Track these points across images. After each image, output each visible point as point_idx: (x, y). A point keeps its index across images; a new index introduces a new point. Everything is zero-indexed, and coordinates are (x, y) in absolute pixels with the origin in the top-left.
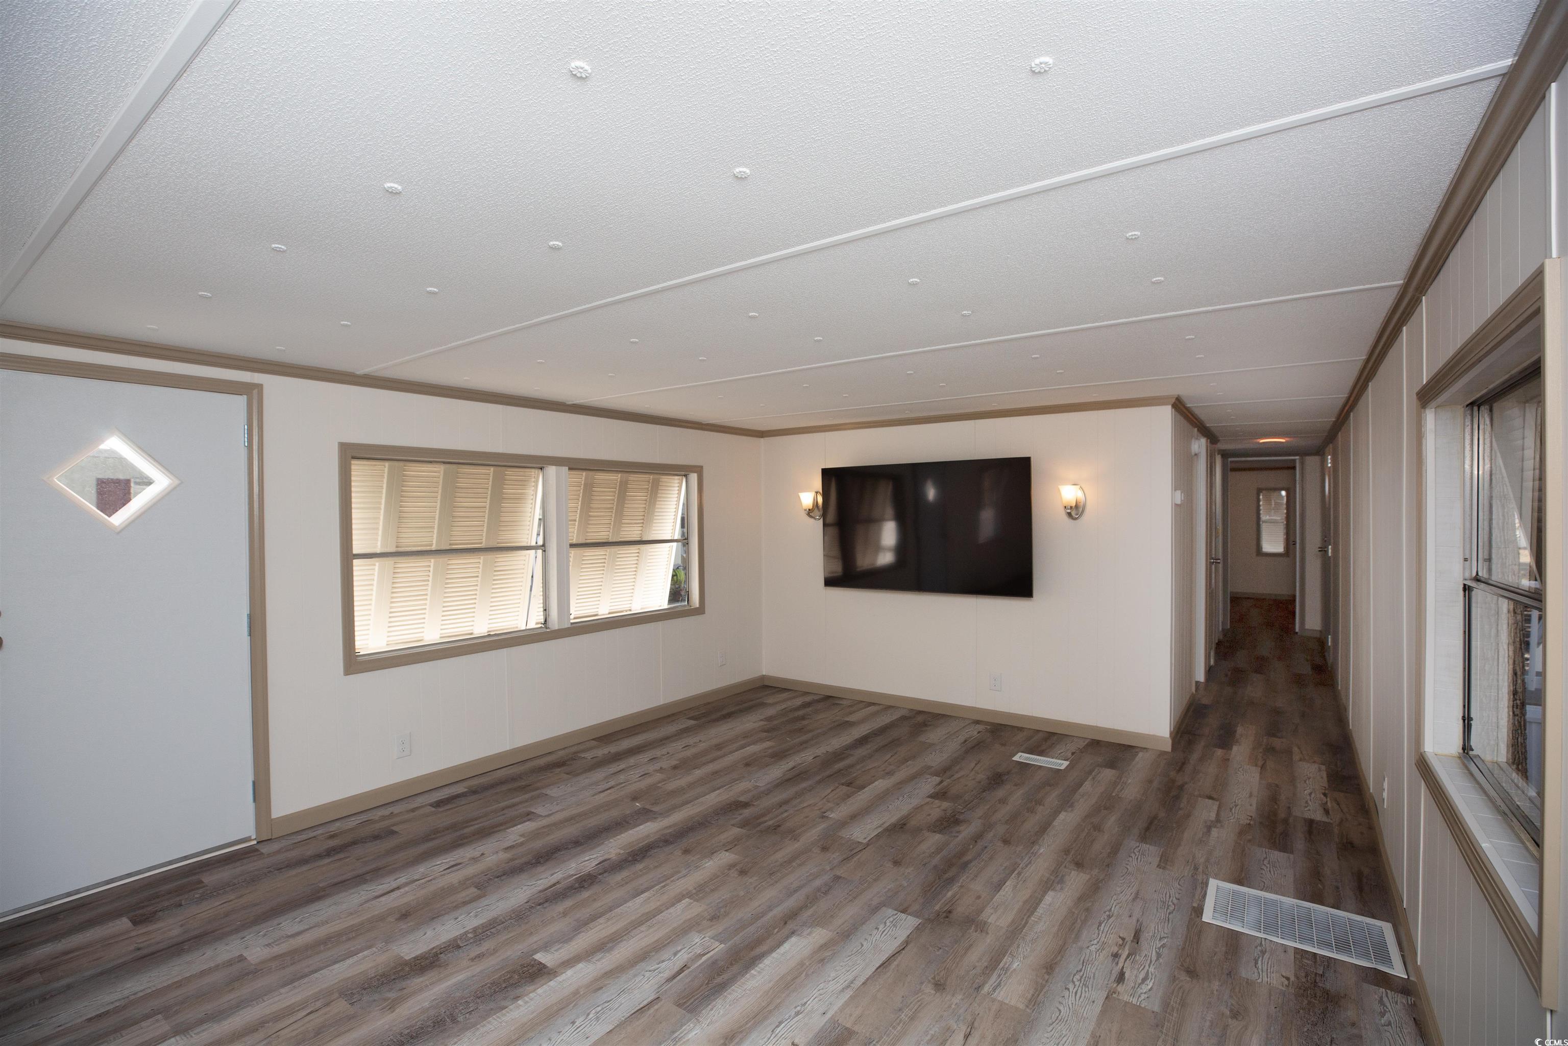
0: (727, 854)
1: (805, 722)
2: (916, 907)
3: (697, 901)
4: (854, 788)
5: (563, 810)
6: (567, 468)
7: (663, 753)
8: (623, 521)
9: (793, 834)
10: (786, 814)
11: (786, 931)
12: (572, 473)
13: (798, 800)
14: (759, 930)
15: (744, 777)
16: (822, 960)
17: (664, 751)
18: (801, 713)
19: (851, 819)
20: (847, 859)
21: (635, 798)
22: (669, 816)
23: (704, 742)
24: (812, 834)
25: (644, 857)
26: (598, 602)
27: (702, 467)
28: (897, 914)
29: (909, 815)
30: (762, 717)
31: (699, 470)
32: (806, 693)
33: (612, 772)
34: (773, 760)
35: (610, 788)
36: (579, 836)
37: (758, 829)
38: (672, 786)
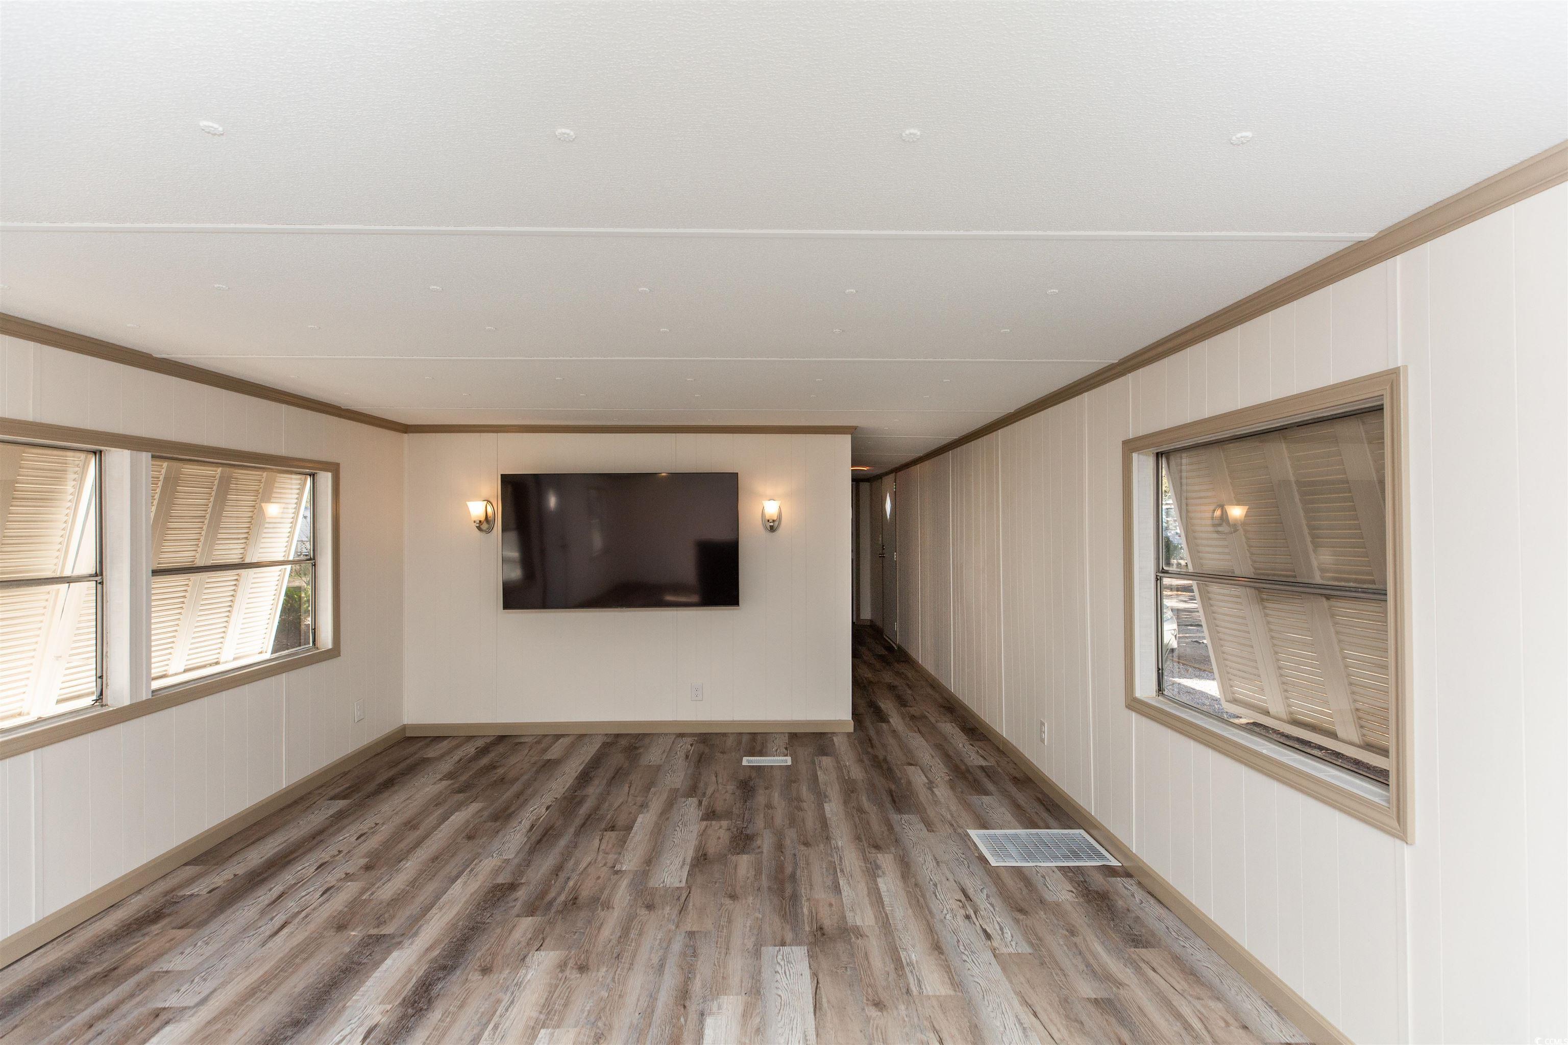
0: (543, 953)
1: (501, 771)
2: (789, 936)
3: (558, 1026)
4: (620, 830)
5: (224, 984)
6: (150, 454)
7: (332, 853)
8: (220, 536)
9: (599, 902)
10: (571, 883)
11: (693, 1016)
12: (157, 463)
13: (572, 862)
14: (663, 1027)
15: (479, 854)
16: (758, 1030)
17: (332, 850)
18: (485, 761)
19: (648, 866)
20: (682, 910)
21: (341, 927)
22: (416, 934)
23: (383, 824)
24: (622, 896)
25: (430, 1002)
26: (168, 657)
27: (338, 465)
28: (780, 950)
29: (701, 842)
30: (439, 776)
31: (334, 469)
32: (470, 738)
33: (267, 902)
34: (498, 824)
35: (283, 927)
36: (291, 1012)
37: (553, 910)
38: (387, 890)
